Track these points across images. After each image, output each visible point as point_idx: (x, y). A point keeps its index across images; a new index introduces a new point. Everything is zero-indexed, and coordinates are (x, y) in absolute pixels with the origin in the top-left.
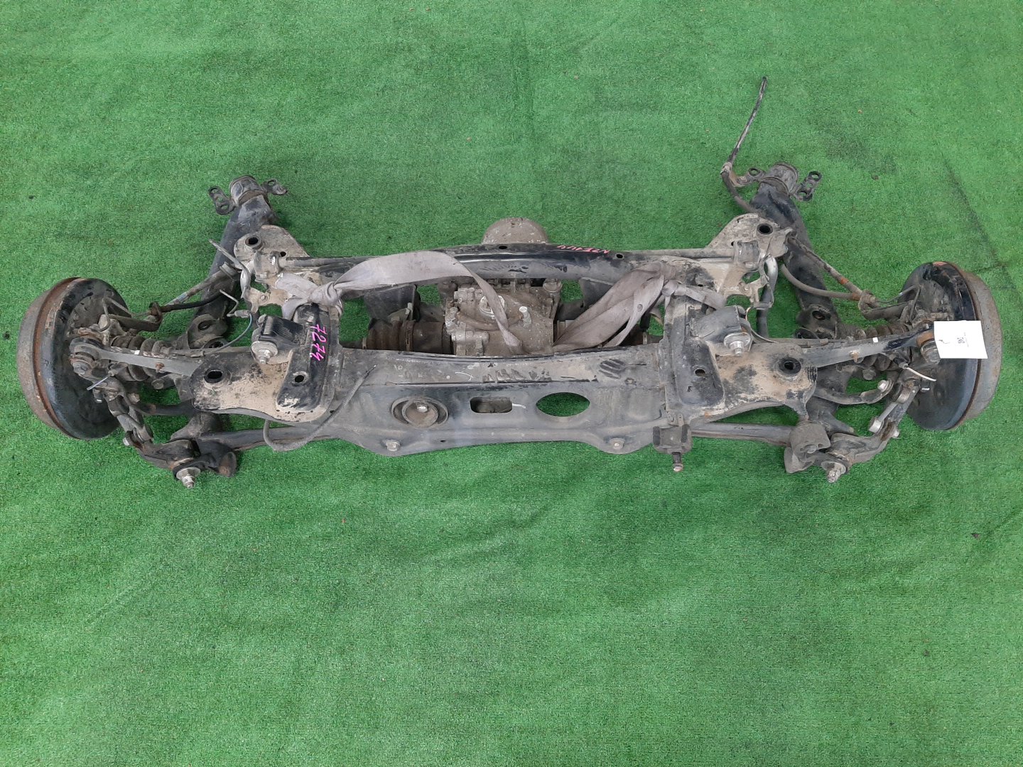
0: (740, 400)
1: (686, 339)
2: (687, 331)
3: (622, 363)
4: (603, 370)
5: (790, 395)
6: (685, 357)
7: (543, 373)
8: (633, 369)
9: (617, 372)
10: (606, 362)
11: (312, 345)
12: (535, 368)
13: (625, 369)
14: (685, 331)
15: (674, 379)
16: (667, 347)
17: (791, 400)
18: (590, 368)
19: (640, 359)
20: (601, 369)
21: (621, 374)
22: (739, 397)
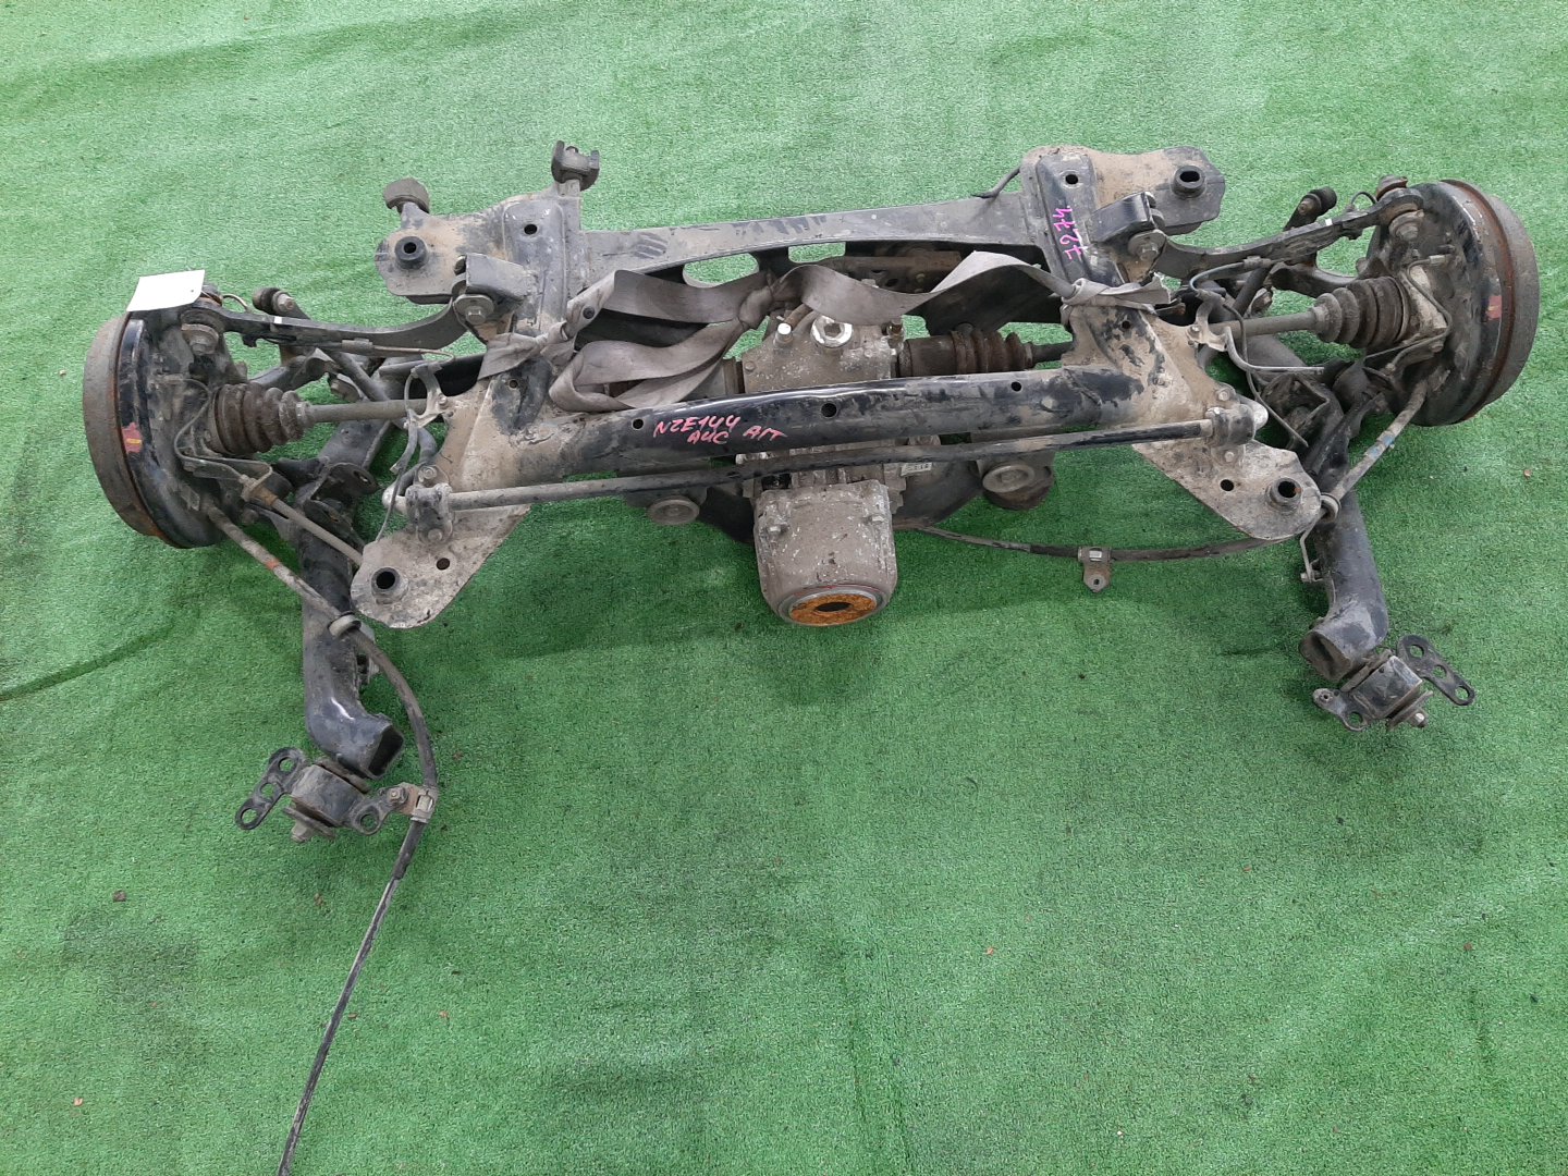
0: (484, 215)
1: (545, 273)
2: (541, 285)
3: (636, 254)
4: (662, 243)
5: (418, 224)
6: (549, 250)
7: (744, 232)
8: (620, 248)
9: (641, 242)
10: (657, 254)
11: (1074, 222)
12: (756, 239)
13: (633, 246)
14: (544, 285)
15: (567, 237)
16: (572, 281)
17: (417, 218)
18: (680, 244)
19: (611, 262)
20: (665, 245)
21: (636, 240)
22: (484, 219)
